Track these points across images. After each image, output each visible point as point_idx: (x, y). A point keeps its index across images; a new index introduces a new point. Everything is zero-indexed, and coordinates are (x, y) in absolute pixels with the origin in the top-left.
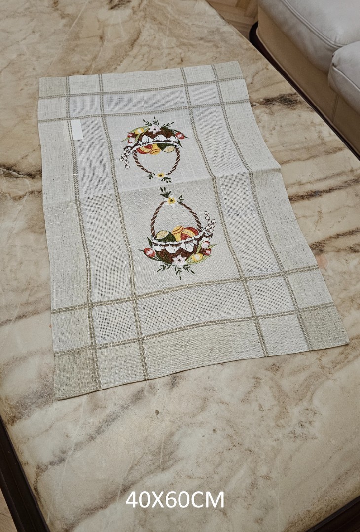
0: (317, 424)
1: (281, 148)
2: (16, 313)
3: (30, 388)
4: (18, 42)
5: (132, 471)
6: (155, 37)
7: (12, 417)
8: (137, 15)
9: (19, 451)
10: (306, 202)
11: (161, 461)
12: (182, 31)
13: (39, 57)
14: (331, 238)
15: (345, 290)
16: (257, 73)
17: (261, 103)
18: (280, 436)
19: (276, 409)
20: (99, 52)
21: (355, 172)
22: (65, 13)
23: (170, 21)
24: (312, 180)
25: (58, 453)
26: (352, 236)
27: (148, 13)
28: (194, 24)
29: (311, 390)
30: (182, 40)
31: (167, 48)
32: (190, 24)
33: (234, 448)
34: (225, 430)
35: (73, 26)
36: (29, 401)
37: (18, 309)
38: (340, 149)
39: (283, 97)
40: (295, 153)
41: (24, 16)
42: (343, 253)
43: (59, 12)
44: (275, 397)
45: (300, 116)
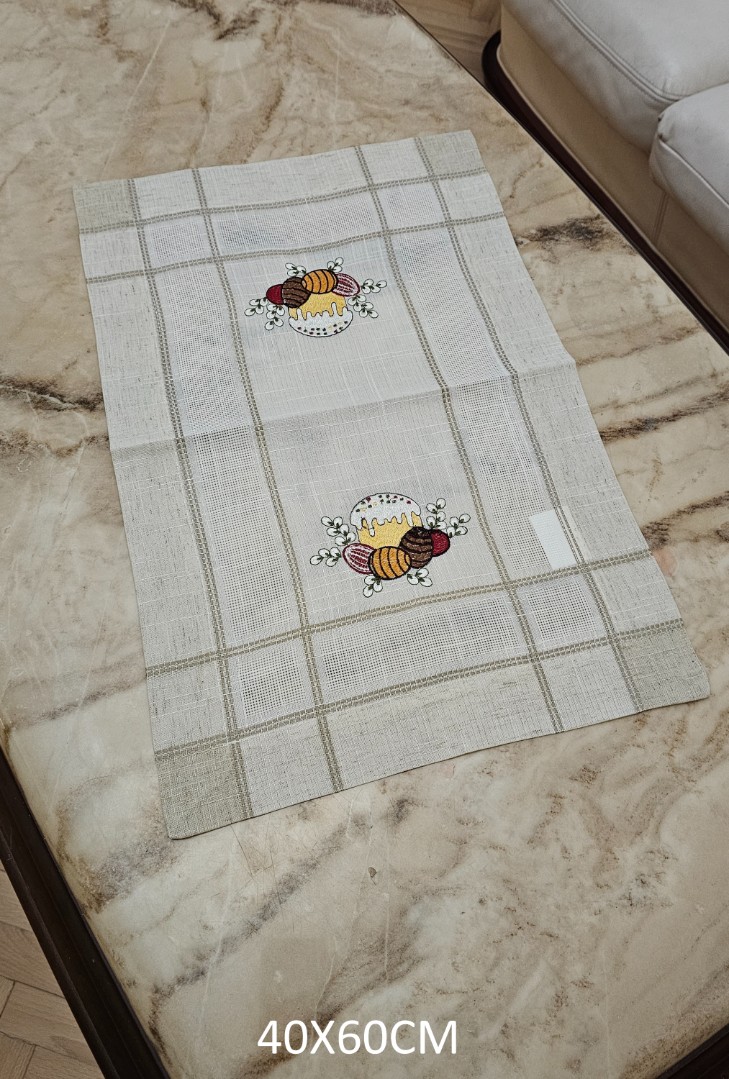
0: (670, 878)
1: (574, 332)
2: (84, 689)
3: (125, 836)
4: (34, 115)
5: (334, 987)
6: (313, 100)
7: (97, 896)
8: (272, 51)
9: (116, 959)
10: (628, 443)
11: (386, 964)
12: (367, 84)
13: (80, 148)
14: (680, 513)
15: (709, 616)
16: (522, 175)
17: (532, 238)
18: (603, 904)
19: (594, 855)
20: (202, 133)
21: (720, 378)
22: (124, 48)
23: (340, 63)
24: (639, 396)
25: (191, 960)
26: (719, 508)
27: (294, 47)
28: (390, 71)
29: (655, 814)
30: (367, 104)
31: (339, 123)
32: (382, 69)
33: (520, 932)
34: (501, 899)
35: (144, 77)
36: (126, 863)
37: (87, 680)
38: (690, 332)
39: (574, 224)
40: (603, 343)
41: (40, 55)
42: (704, 543)
43: (112, 46)
44: (589, 830)
45: (609, 264)
